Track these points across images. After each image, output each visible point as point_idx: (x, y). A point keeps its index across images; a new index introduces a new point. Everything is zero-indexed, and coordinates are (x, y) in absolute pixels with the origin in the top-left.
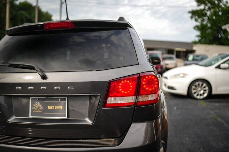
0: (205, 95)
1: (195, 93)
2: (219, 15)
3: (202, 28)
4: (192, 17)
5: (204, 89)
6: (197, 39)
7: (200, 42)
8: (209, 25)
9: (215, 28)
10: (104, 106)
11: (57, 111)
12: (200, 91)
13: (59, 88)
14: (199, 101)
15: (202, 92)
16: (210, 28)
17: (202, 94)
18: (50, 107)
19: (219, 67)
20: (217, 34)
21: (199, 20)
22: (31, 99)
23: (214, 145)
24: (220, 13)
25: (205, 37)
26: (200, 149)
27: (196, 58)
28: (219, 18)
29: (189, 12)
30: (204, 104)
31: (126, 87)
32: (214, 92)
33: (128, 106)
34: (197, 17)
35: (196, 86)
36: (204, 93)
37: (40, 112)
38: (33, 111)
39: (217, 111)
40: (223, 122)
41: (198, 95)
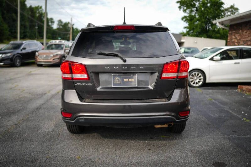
0: (201, 83)
1: (192, 81)
2: (207, 7)
3: (190, 20)
4: (180, 8)
5: (200, 78)
6: (185, 31)
7: (188, 34)
8: (197, 17)
9: (203, 20)
10: (160, 79)
11: (131, 82)
12: (196, 80)
13: (134, 67)
14: (195, 88)
15: (198, 81)
16: (198, 20)
17: (198, 83)
18: (126, 80)
19: (212, 59)
20: (205, 26)
21: (188, 11)
22: (113, 75)
23: (212, 116)
24: (209, 5)
25: (193, 29)
26: (203, 118)
27: (187, 50)
28: (207, 9)
29: (178, 2)
30: (200, 90)
31: (172, 67)
32: (207, 81)
33: (173, 79)
34: (185, 8)
35: (192, 75)
36: (199, 82)
37: (119, 83)
38: (114, 83)
39: (211, 95)
40: (216, 102)
41: (194, 83)
